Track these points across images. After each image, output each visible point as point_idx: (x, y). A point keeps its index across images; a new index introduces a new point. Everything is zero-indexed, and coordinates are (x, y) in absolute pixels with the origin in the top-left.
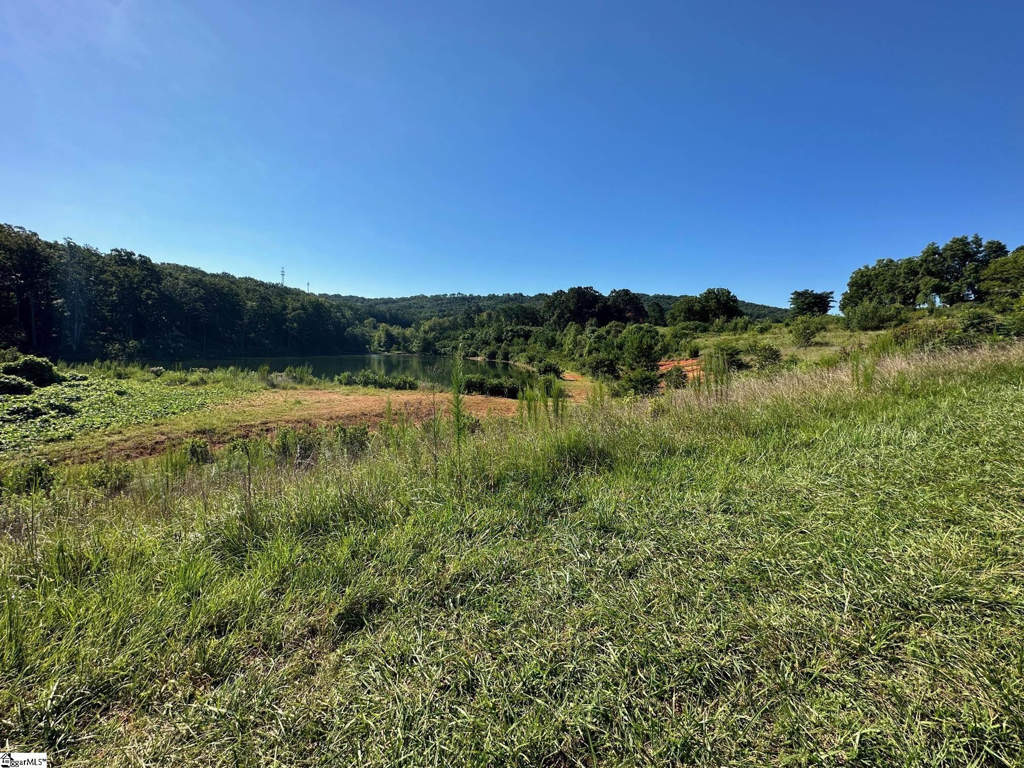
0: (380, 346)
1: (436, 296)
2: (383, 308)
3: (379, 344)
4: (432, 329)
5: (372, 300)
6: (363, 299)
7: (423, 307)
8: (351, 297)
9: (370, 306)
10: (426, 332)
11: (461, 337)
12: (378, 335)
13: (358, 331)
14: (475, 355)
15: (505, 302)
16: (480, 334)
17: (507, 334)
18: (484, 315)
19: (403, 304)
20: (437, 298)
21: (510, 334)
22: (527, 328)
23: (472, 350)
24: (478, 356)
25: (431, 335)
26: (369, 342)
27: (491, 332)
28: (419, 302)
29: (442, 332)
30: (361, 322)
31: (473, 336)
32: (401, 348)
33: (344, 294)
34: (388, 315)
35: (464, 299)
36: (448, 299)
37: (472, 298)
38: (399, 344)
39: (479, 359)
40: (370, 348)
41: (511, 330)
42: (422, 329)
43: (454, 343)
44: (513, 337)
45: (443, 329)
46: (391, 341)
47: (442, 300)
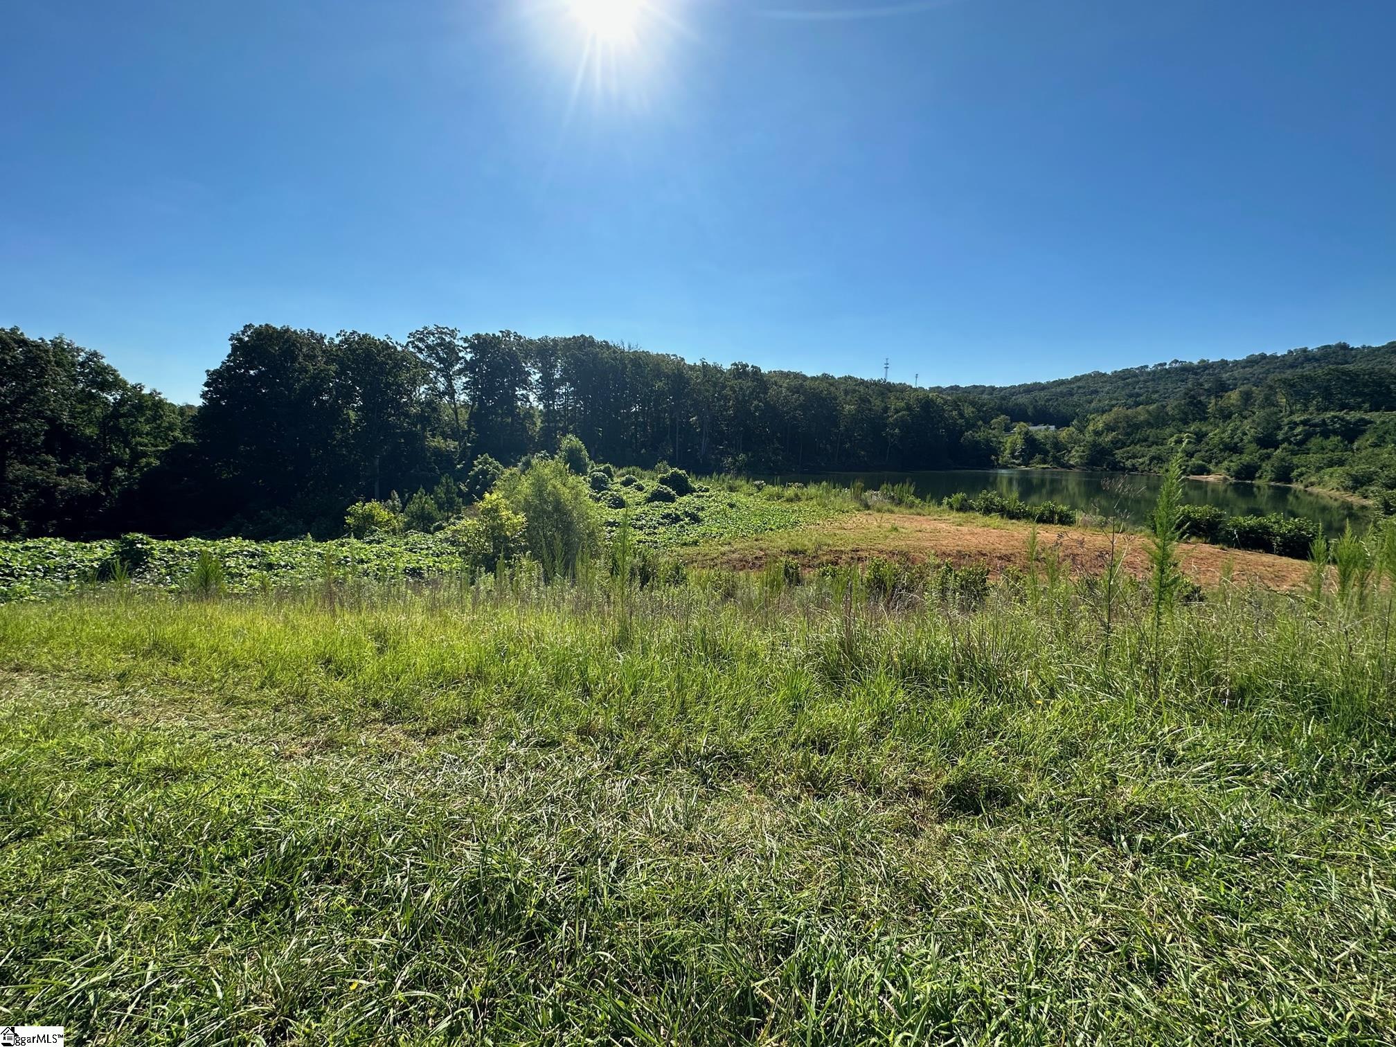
0: (1014, 457)
1: (1124, 371)
2: (1023, 399)
3: (1012, 453)
4: (1109, 428)
6: (993, 388)
7: (1096, 392)
8: (975, 387)
9: (1003, 398)
10: (1097, 433)
11: (1173, 439)
12: (1013, 440)
13: (980, 435)
14: (1202, 470)
15: (1292, 366)
16: (1216, 434)
17: (1292, 429)
18: (1234, 397)
21: (1299, 429)
22: (1353, 416)
23: (1195, 461)
24: (1209, 472)
25: (1109, 437)
26: (996, 452)
27: (1249, 428)
28: (1090, 385)
29: (1132, 431)
30: (987, 421)
31: (1201, 436)
32: (1050, 459)
33: (963, 384)
34: (1030, 411)
35: (1184, 370)
36: (1149, 373)
37: (1205, 366)
38: (1046, 453)
39: (1211, 478)
40: (998, 459)
41: (1304, 423)
42: (1091, 428)
43: (1154, 450)
44: (1308, 436)
45: (1133, 427)
46: (1032, 447)
47: (1135, 375)
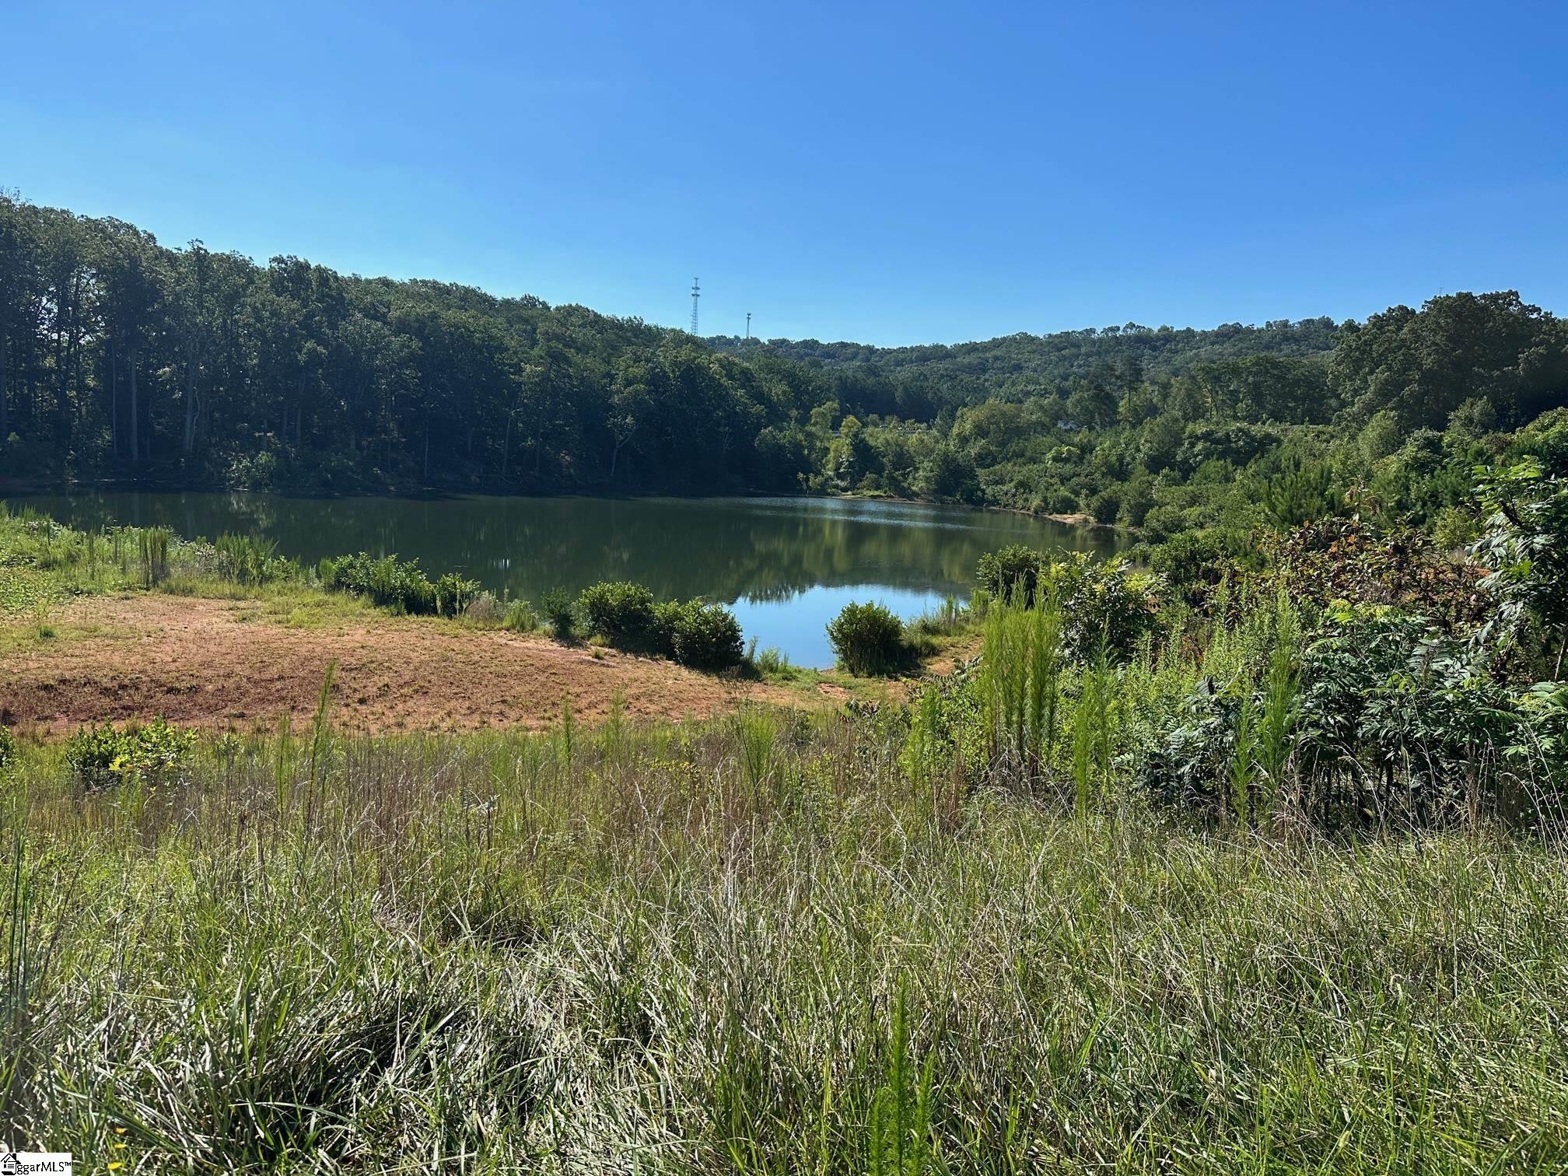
0: (838, 476)
3: (837, 469)
4: (980, 431)
5: (890, 352)
11: (1051, 454)
12: (839, 447)
13: (789, 434)
19: (966, 361)
20: (1064, 344)
23: (1064, 492)
24: (1074, 509)
25: (974, 448)
26: (810, 467)
29: (1008, 439)
30: (804, 411)
31: (1086, 449)
32: (884, 481)
38: (879, 469)
39: (1069, 519)
40: (808, 480)
42: (955, 431)
43: (1026, 471)
45: (1014, 433)
46: (865, 459)
47: (1077, 344)
